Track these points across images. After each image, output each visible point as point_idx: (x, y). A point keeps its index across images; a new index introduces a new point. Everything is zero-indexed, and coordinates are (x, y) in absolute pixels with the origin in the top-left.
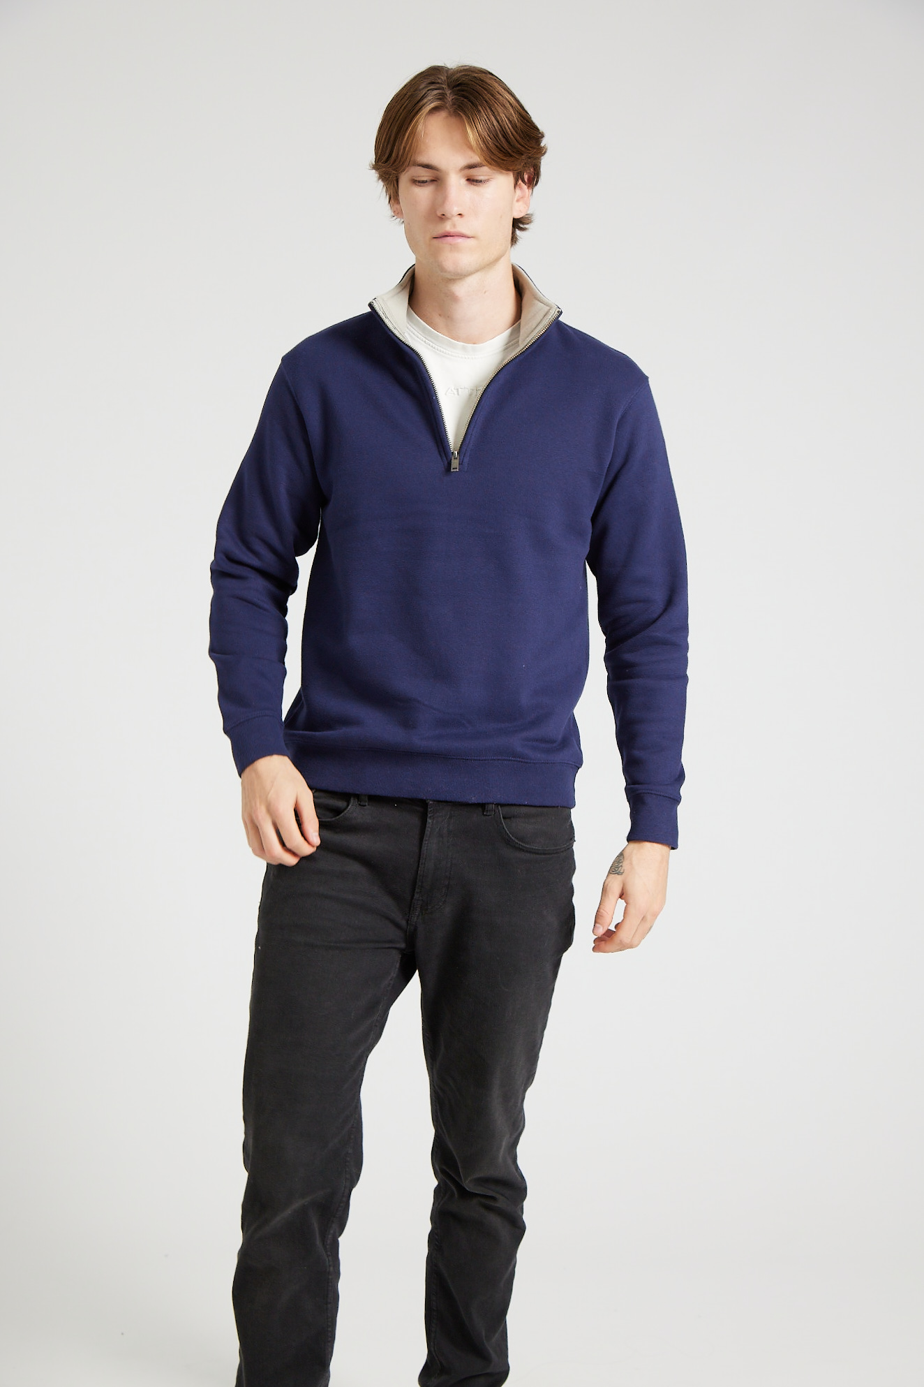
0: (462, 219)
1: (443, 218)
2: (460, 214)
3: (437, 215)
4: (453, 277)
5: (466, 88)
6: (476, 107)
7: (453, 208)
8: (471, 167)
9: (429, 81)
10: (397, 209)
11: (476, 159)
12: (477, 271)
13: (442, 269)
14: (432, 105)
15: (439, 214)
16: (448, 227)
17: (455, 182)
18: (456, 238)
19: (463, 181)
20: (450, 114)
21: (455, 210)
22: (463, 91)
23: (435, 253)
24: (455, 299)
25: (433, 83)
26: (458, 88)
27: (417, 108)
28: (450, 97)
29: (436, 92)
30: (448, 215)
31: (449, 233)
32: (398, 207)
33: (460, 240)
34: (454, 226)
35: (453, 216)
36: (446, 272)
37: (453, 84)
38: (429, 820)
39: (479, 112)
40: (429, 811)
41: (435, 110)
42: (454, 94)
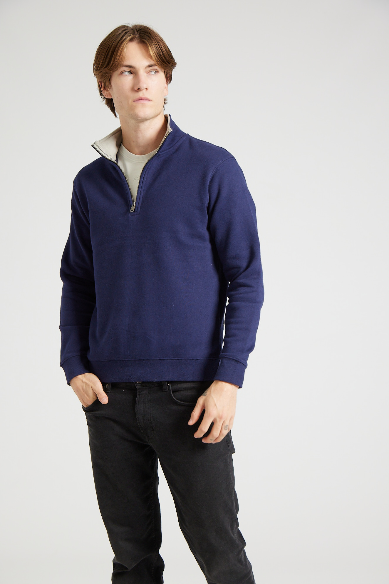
1: (139, 90)
2: (146, 89)
5: (144, 31)
6: (150, 39)
8: (150, 66)
11: (153, 62)
14: (130, 38)
15: (136, 88)
16: (141, 95)
17: (143, 74)
19: (146, 74)
20: (138, 43)
21: (144, 86)
22: (143, 32)
27: (122, 41)
28: (137, 36)
29: (130, 32)
30: (141, 89)
31: (141, 98)
32: (107, 92)
33: (145, 102)
34: (144, 94)
35: (144, 89)
37: (137, 30)
38: (137, 396)
39: (152, 41)
40: (137, 391)
41: (131, 40)
42: (138, 33)
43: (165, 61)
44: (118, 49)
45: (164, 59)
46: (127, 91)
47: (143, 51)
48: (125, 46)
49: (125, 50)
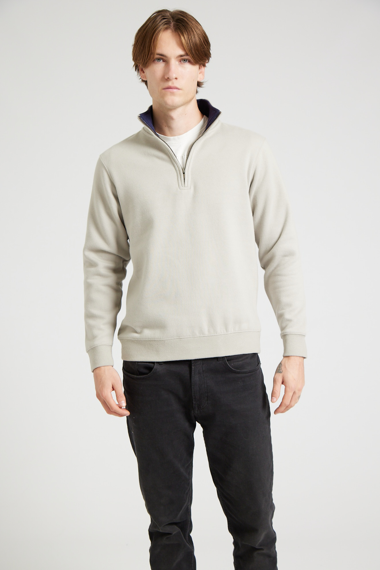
0: (178, 80)
1: (168, 79)
2: (176, 78)
3: (165, 78)
4: (171, 108)
7: (173, 74)
8: (181, 56)
9: (161, 15)
10: (143, 75)
12: (182, 105)
13: (166, 103)
15: (166, 78)
16: (170, 84)
17: (174, 63)
18: (173, 89)
19: (177, 63)
21: (174, 76)
23: (163, 96)
24: (172, 118)
25: (164, 17)
28: (172, 23)
30: (171, 78)
31: (171, 87)
32: (143, 74)
33: (175, 90)
34: (173, 83)
35: (173, 79)
36: (168, 105)
38: (193, 367)
40: (192, 363)
41: (165, 29)
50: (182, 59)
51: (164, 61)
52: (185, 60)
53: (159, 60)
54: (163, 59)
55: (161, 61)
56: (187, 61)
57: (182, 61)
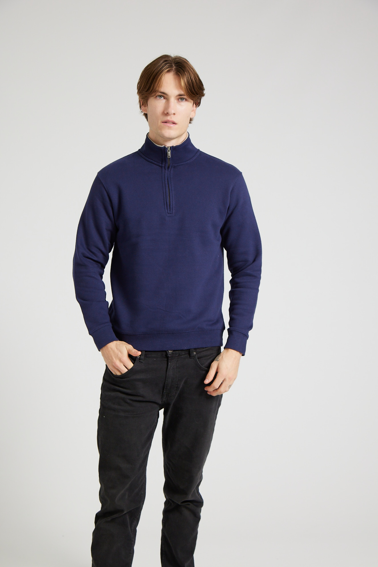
0: (175, 116)
1: (167, 114)
2: (174, 114)
4: (167, 139)
7: (171, 111)
8: (180, 95)
9: (164, 60)
11: (182, 92)
12: (176, 138)
13: (163, 135)
14: (168, 69)
15: (166, 113)
16: (169, 118)
17: (173, 101)
18: (170, 123)
19: (176, 101)
20: (174, 75)
21: (173, 112)
22: (180, 65)
23: (161, 129)
25: (167, 61)
26: (178, 64)
27: (162, 70)
28: (174, 67)
29: (169, 64)
30: (170, 113)
31: (168, 121)
32: (145, 108)
33: (172, 125)
34: (171, 118)
35: (172, 114)
36: (165, 137)
37: (176, 62)
38: (169, 363)
39: (185, 74)
40: (169, 359)
41: (168, 71)
42: (175, 66)
43: (194, 92)
44: (158, 78)
45: (193, 90)
46: (158, 113)
47: (177, 81)
48: (163, 76)
49: (163, 79)
50: (180, 98)
51: (164, 99)
52: (182, 99)
53: (160, 97)
54: (163, 96)
55: (163, 98)
56: (184, 100)
57: (180, 100)
